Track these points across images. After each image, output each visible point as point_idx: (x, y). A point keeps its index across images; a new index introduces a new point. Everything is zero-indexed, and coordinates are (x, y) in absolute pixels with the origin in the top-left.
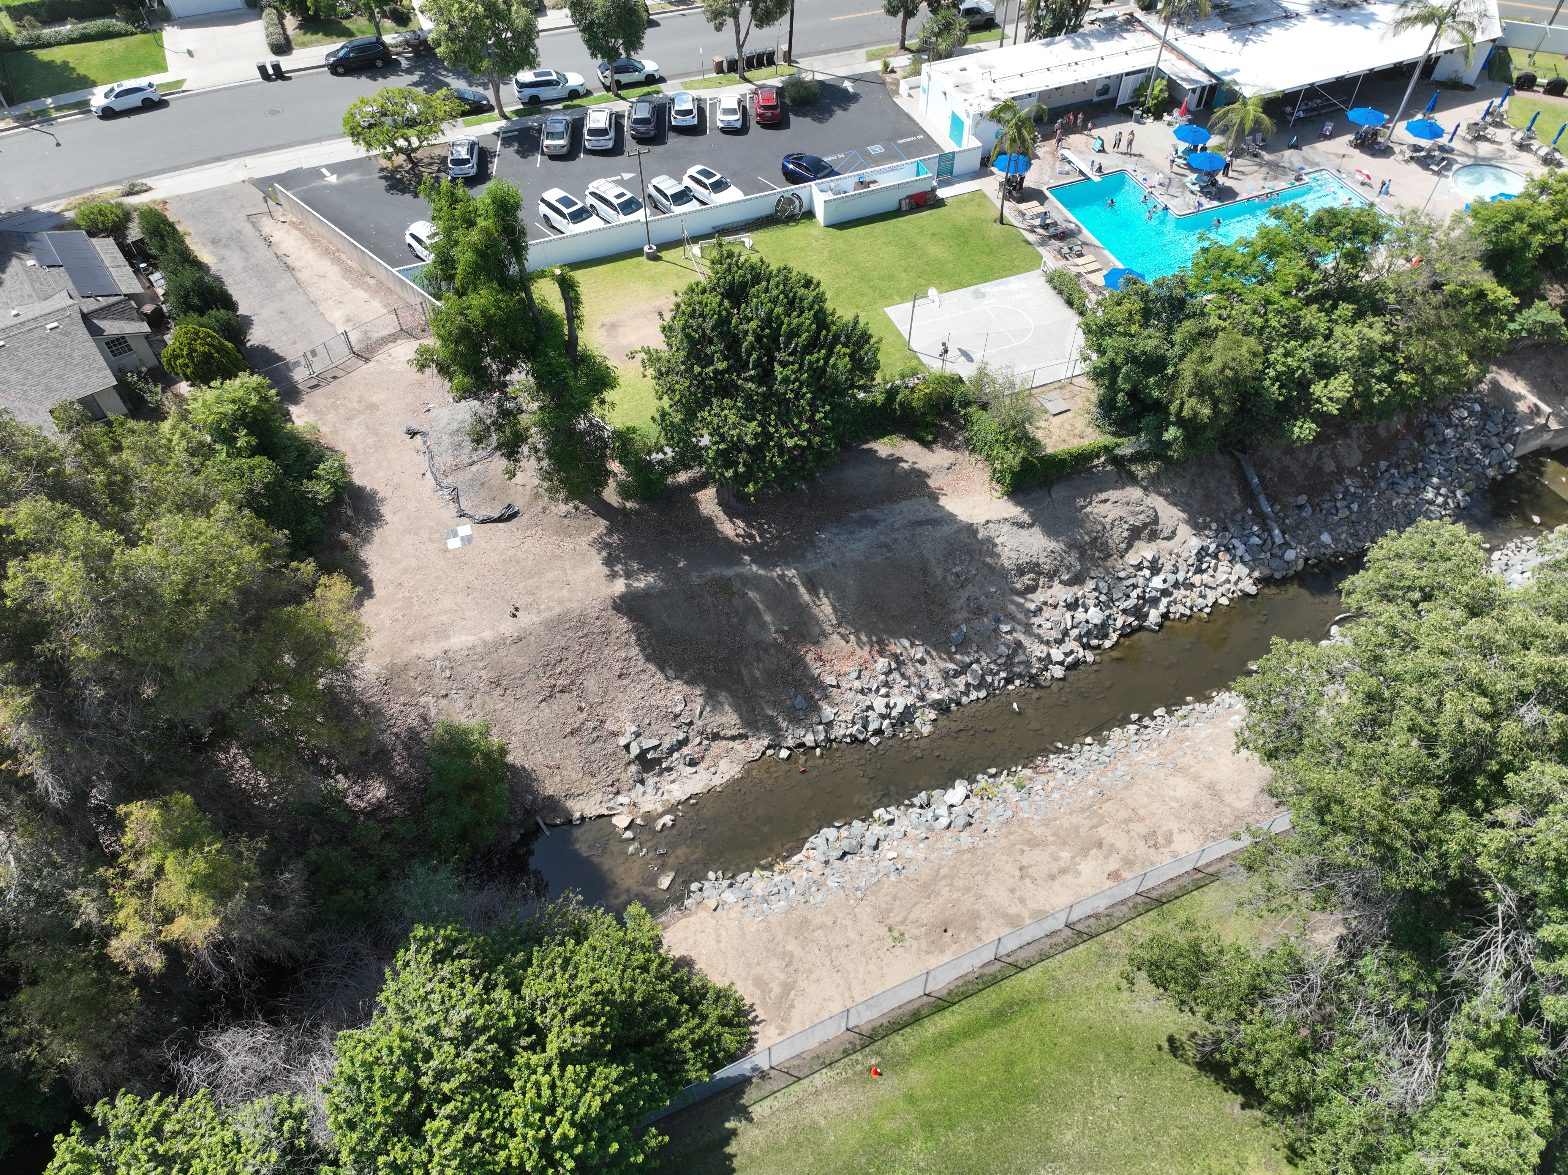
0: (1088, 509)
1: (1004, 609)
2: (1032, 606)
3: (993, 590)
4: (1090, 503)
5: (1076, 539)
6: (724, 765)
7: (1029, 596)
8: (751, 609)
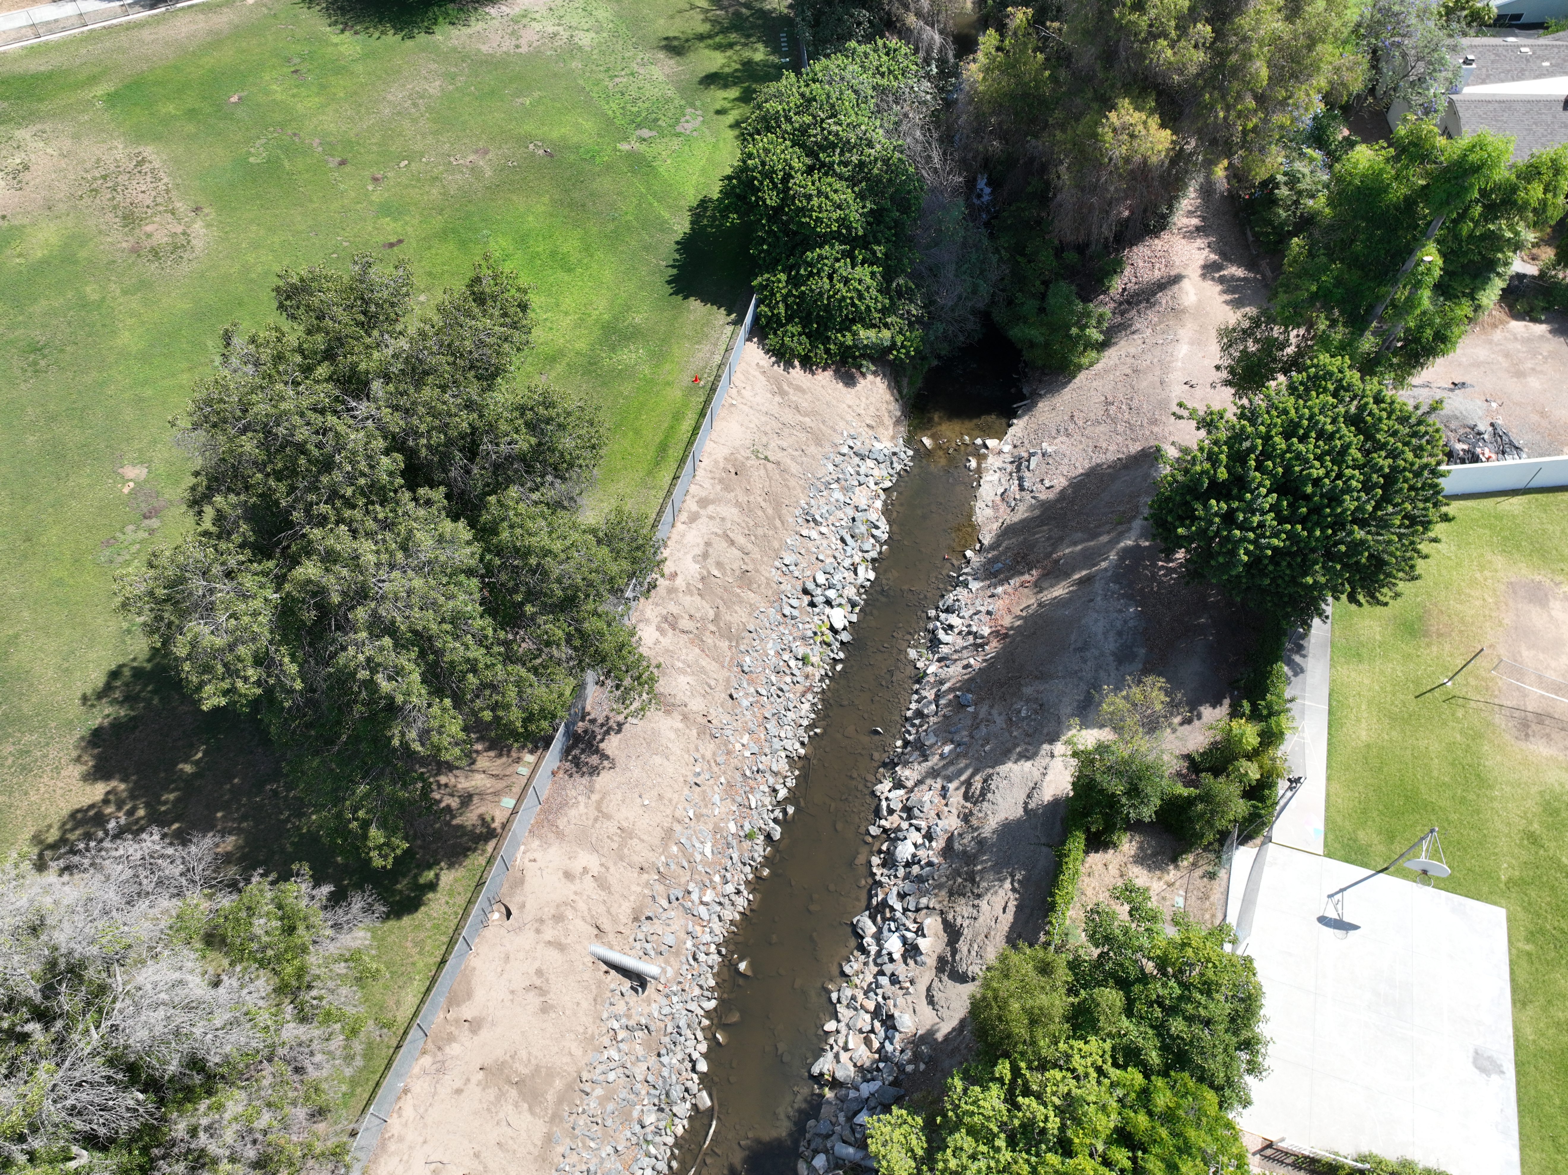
0: (1007, 885)
1: (965, 755)
2: (952, 786)
3: (987, 748)
4: (1014, 890)
5: (984, 854)
6: (989, 512)
7: (963, 789)
8: (1094, 536)
